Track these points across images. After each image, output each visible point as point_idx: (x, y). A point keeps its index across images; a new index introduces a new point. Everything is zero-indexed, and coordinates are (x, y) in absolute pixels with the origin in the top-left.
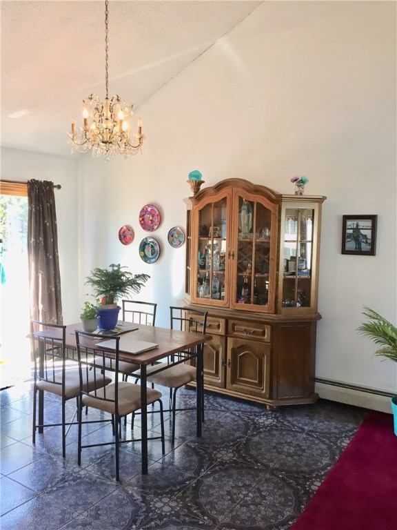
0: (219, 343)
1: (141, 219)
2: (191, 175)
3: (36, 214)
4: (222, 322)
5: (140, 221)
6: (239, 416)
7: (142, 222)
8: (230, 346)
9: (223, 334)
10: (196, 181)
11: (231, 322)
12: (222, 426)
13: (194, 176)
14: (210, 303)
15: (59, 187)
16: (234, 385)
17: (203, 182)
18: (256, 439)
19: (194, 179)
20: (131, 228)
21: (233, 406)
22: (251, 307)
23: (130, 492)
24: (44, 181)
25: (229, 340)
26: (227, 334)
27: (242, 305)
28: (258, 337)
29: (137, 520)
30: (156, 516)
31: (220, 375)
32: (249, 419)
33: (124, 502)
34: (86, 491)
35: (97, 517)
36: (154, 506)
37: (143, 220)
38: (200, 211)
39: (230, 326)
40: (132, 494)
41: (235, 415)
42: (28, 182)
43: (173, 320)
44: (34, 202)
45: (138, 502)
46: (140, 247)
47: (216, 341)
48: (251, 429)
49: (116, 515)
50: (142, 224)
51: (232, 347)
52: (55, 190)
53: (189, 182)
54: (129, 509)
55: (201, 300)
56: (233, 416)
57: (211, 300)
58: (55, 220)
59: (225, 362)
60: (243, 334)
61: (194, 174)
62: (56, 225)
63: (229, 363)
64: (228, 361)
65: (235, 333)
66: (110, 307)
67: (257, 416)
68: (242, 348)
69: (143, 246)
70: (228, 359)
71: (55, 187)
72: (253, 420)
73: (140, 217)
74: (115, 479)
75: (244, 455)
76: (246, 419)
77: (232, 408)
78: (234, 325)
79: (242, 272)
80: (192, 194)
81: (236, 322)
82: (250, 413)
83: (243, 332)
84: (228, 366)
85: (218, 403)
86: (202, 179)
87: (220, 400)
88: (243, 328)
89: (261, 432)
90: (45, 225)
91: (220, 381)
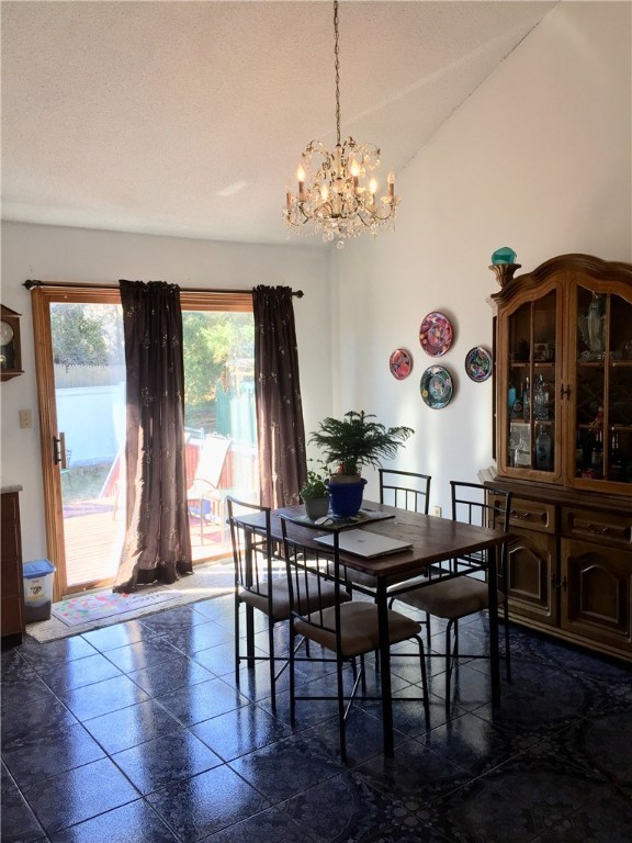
0: (545, 548)
1: (422, 336)
2: (496, 257)
3: (265, 336)
4: (550, 511)
5: (422, 340)
6: (578, 679)
7: (425, 342)
8: (565, 554)
9: (552, 531)
10: (503, 266)
11: (566, 511)
12: (542, 694)
13: (502, 258)
14: (531, 475)
15: (300, 294)
16: (575, 624)
17: (519, 266)
18: (602, 723)
19: (501, 262)
20: (407, 351)
21: (571, 660)
22: (603, 485)
23: (358, 783)
24: (278, 287)
25: (564, 542)
26: (559, 532)
27: (587, 483)
28: (616, 540)
29: (358, 831)
30: (389, 831)
31: (550, 602)
32: (597, 685)
33: (345, 797)
34: (293, 768)
35: (298, 814)
36: (391, 813)
37: (426, 337)
38: (510, 317)
39: (565, 519)
40: (360, 786)
41: (571, 676)
42: (254, 290)
43: (457, 504)
44: (262, 319)
45: (367, 801)
46: (422, 384)
47: (542, 544)
48: (596, 706)
49: (327, 816)
50: (423, 345)
51: (569, 555)
52: (295, 299)
53: (491, 268)
54: (350, 810)
55: (514, 472)
56: (565, 678)
57: (532, 471)
58: (295, 344)
59: (556, 580)
60: (590, 534)
61: (502, 254)
62: (296, 353)
63: (564, 583)
64: (562, 581)
65: (574, 531)
66: (349, 480)
67: (614, 683)
68: (589, 558)
69: (427, 381)
70: (562, 576)
71: (295, 294)
72: (604, 689)
73: (421, 333)
74: (339, 757)
75: (570, 750)
76: (591, 685)
77: (568, 663)
78: (571, 516)
79: (587, 421)
80: (498, 288)
81: (574, 511)
82: (601, 675)
83: (588, 529)
84: (562, 588)
85: (544, 652)
86: (517, 262)
87: (548, 647)
88: (589, 523)
89: (613, 712)
90: (279, 353)
91: (549, 614)
